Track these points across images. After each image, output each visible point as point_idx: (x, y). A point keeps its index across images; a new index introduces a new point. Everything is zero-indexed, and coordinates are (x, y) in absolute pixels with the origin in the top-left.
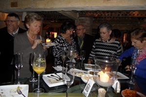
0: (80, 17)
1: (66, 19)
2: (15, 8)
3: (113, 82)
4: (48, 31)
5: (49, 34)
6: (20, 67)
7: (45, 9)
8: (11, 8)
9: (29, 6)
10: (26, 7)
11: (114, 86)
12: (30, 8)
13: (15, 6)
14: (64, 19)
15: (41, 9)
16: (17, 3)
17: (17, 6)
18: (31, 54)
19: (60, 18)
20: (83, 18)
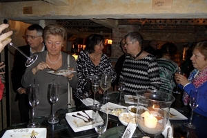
0: (119, 24)
1: (100, 28)
2: (29, 15)
3: (163, 128)
4: (74, 44)
5: (76, 47)
6: (36, 104)
7: (69, 16)
8: (24, 15)
9: (47, 13)
10: (44, 14)
11: (164, 133)
12: (50, 15)
13: (29, 13)
14: (97, 27)
15: (65, 16)
16: (31, 8)
17: (31, 13)
18: (50, 86)
19: (91, 25)
20: (124, 26)
